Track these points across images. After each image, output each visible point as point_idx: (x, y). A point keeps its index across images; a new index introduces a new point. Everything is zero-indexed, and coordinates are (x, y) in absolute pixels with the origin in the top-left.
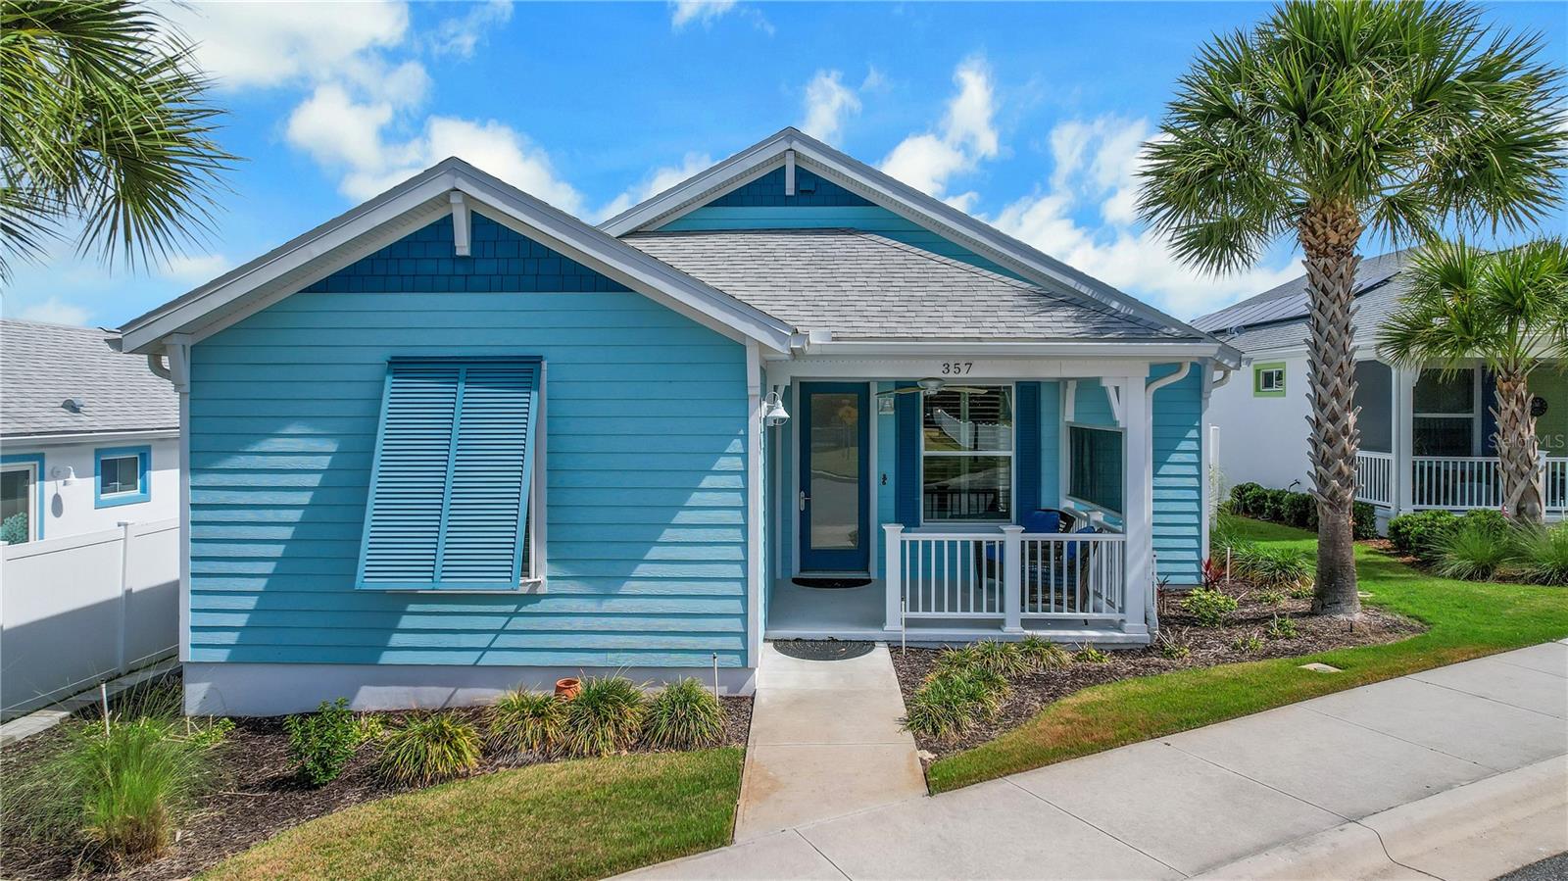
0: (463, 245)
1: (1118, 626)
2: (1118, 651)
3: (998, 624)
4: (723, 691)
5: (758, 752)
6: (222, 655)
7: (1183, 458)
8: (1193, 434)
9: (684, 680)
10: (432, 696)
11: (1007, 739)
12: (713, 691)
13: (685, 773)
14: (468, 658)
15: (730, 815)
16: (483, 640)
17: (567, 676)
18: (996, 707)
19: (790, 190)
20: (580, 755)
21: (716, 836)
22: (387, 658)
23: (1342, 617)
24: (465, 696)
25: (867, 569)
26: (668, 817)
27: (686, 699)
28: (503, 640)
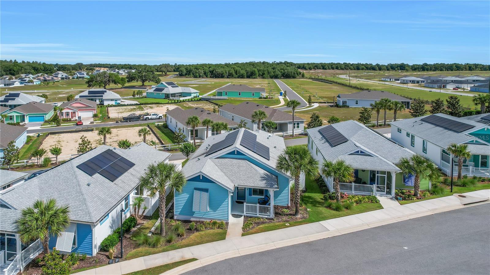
0: (201, 178)
1: (270, 216)
2: (269, 219)
3: (256, 214)
4: (226, 222)
5: (228, 230)
6: (178, 214)
7: (286, 190)
8: (288, 187)
9: (222, 221)
10: (198, 220)
11: (251, 231)
12: (224, 222)
13: (222, 232)
14: (202, 216)
15: (225, 237)
16: (203, 215)
17: (211, 219)
18: (251, 227)
19: (236, 153)
20: (213, 229)
21: (224, 239)
22: (194, 216)
23: (297, 216)
24: (201, 220)
25: (245, 200)
26: (221, 237)
27: (222, 224)
28: (205, 215)
